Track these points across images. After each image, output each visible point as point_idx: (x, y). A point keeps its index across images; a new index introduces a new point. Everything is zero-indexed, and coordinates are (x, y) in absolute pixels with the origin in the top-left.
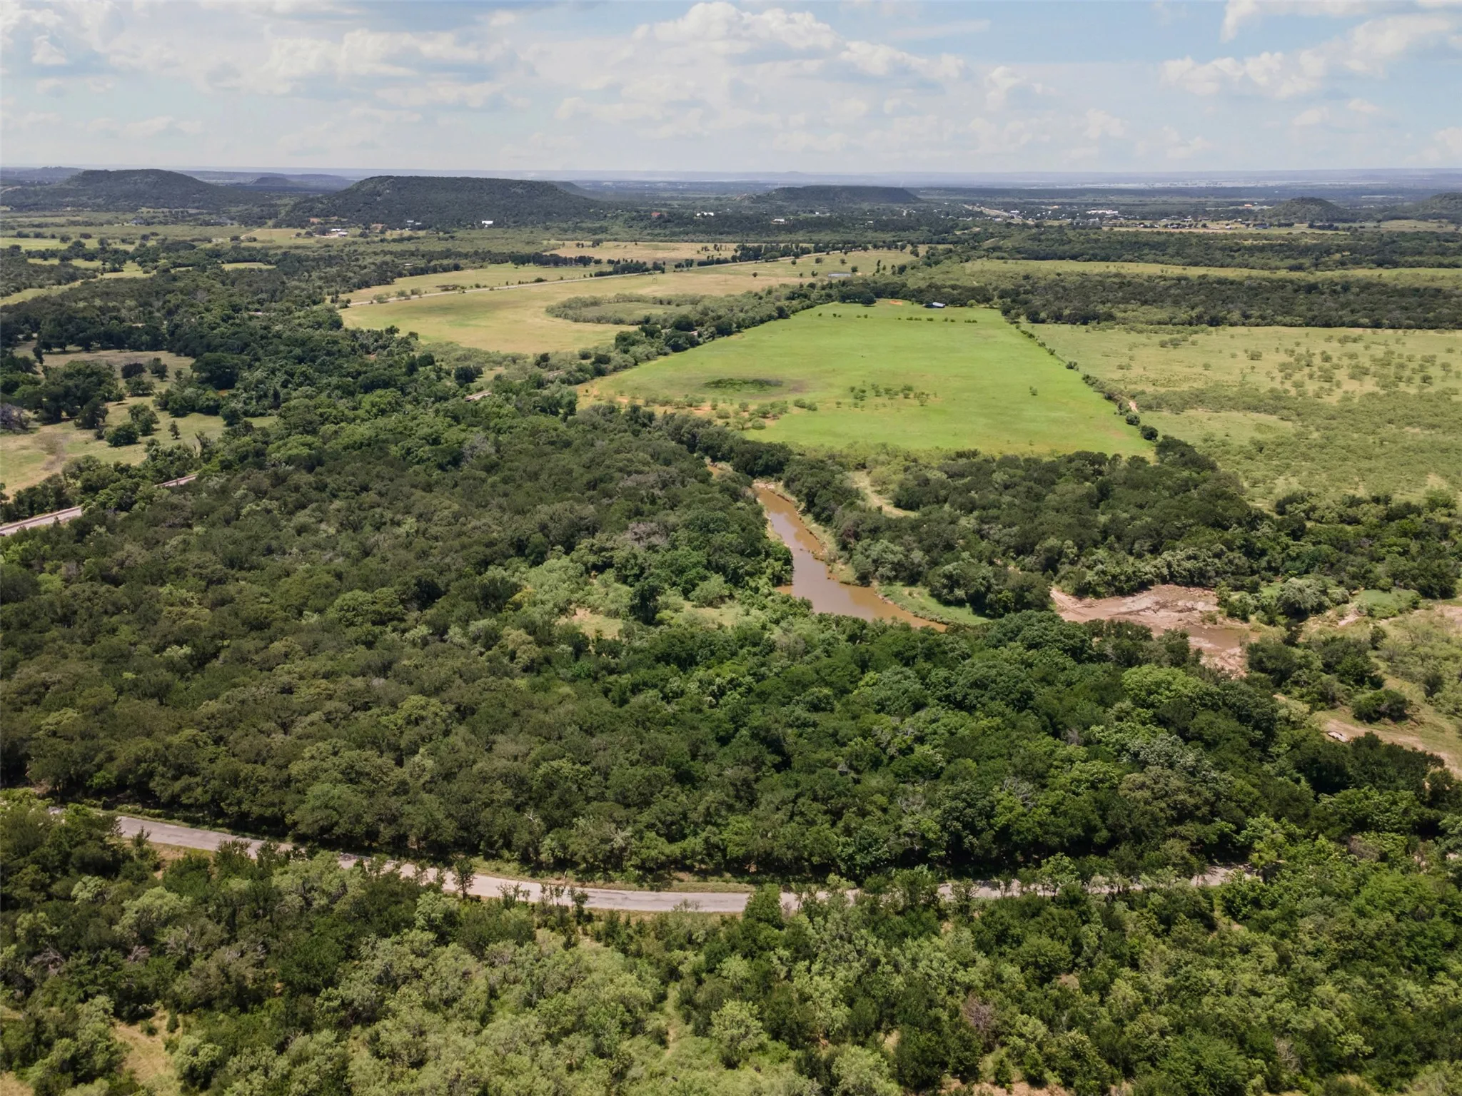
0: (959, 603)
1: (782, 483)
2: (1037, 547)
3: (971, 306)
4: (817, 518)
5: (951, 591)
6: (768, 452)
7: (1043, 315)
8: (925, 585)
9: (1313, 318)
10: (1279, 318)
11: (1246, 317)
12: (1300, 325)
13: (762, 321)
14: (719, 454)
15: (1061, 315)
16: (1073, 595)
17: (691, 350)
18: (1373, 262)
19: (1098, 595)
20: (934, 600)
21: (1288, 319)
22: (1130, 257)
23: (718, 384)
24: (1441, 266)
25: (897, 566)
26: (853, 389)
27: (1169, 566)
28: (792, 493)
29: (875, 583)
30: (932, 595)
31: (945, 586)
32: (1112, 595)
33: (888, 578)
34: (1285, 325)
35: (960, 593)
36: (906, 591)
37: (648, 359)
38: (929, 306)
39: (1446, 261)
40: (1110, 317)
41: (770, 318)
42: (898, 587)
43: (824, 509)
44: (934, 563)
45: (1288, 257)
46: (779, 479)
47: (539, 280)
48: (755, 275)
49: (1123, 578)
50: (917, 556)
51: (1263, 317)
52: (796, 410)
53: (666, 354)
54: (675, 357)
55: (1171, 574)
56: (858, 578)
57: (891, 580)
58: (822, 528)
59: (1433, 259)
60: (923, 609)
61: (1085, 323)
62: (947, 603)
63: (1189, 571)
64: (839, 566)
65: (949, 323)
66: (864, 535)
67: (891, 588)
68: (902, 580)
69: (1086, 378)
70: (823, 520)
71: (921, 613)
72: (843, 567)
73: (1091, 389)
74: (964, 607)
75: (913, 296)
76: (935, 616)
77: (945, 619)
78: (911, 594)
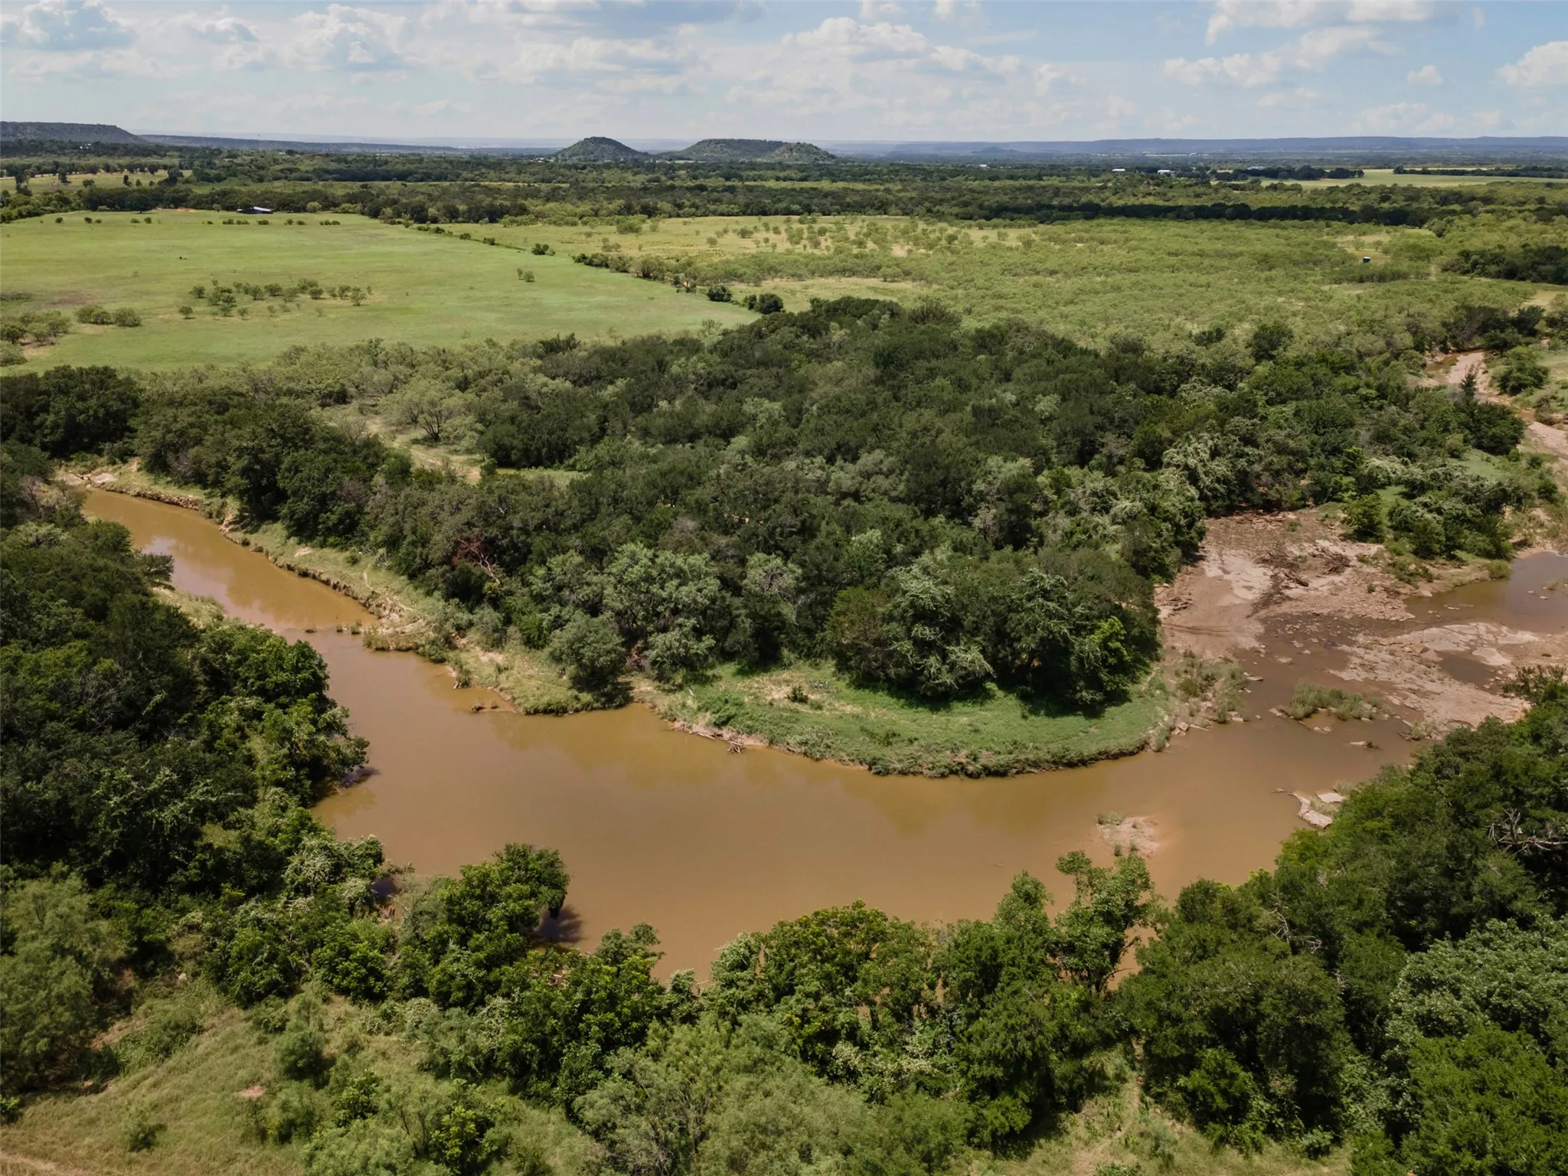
0: (971, 689)
1: (134, 465)
3: (313, 211)
4: (304, 530)
5: (942, 657)
6: (64, 391)
7: (432, 211)
8: (810, 655)
12: (737, 214)
15: (457, 211)
20: (882, 698)
21: (723, 208)
25: (711, 616)
26: (200, 291)
28: (184, 482)
29: (643, 686)
30: (867, 681)
31: (922, 647)
33: (687, 661)
34: (722, 215)
35: (970, 657)
36: (773, 688)
38: (249, 210)
40: (523, 210)
42: (727, 679)
43: (324, 502)
44: (821, 582)
46: (125, 456)
50: (761, 571)
55: (1201, 495)
56: (579, 683)
58: (343, 556)
60: (889, 739)
61: (492, 221)
62: (938, 699)
63: (1230, 480)
64: (480, 659)
65: (296, 226)
66: (538, 542)
67: (713, 691)
69: (582, 259)
70: (330, 531)
71: (893, 756)
72: (499, 658)
73: (604, 270)
74: (988, 696)
75: (213, 202)
76: (946, 758)
77: (987, 759)
78: (797, 697)
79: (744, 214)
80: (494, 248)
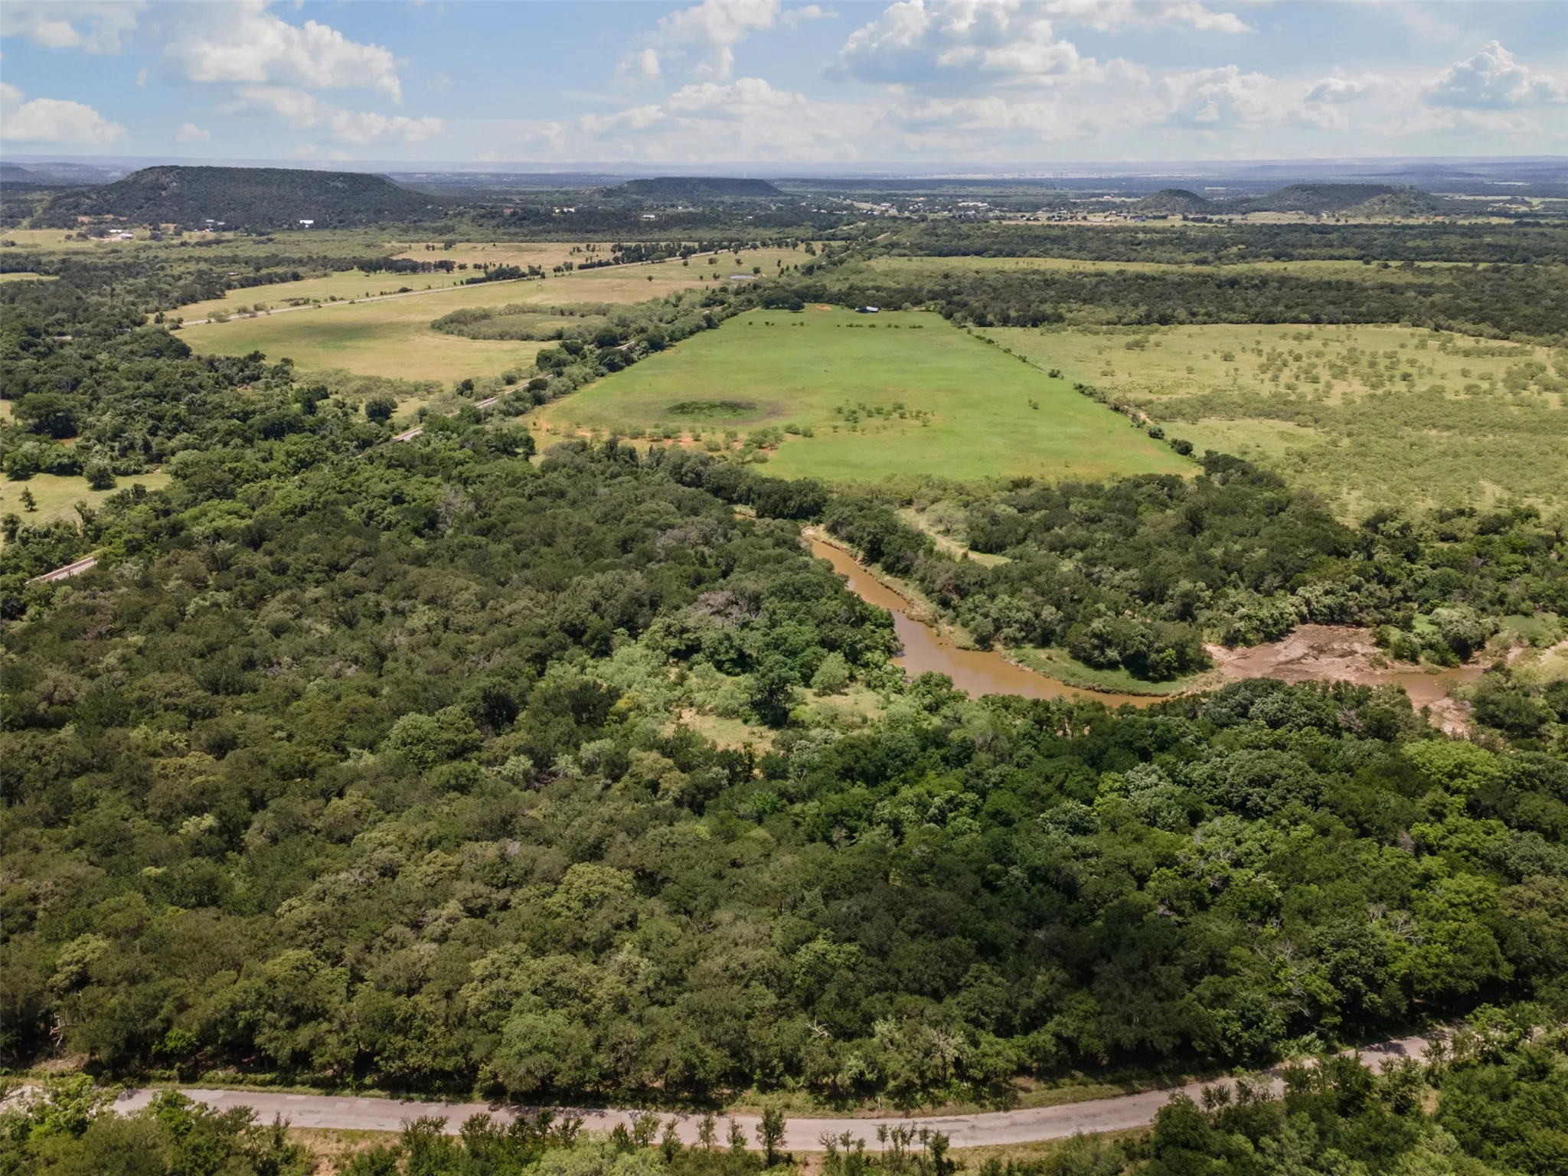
0: (1113, 665)
1: (822, 527)
2: (1170, 592)
3: (906, 309)
4: (889, 569)
5: (1103, 652)
6: (798, 491)
7: (990, 317)
8: (1061, 645)
9: (1257, 315)
10: (1224, 315)
11: (1194, 315)
13: (692, 333)
14: (735, 496)
15: (1009, 317)
16: (1222, 645)
17: (627, 369)
18: (1270, 254)
19: (1248, 643)
20: (1080, 664)
21: (1233, 316)
22: (1035, 252)
23: (682, 409)
24: (1332, 258)
25: (1026, 625)
26: (840, 411)
27: (1308, 603)
28: (842, 539)
29: (998, 646)
30: (1076, 657)
31: (1095, 647)
32: (1262, 641)
33: (1015, 640)
35: (1113, 654)
36: (1043, 654)
37: (586, 381)
38: (863, 311)
39: (1337, 253)
40: (1060, 318)
41: (699, 328)
42: (1028, 649)
43: (898, 559)
44: (1069, 619)
45: (1189, 251)
46: (818, 522)
47: (404, 290)
48: (650, 279)
49: (1270, 621)
50: (1049, 612)
51: (1208, 314)
52: (789, 438)
53: (603, 375)
54: (613, 378)
55: (1311, 612)
56: (977, 641)
57: (1017, 642)
58: (903, 582)
59: (1325, 251)
60: (1073, 675)
61: (1035, 325)
62: (1099, 667)
63: (1329, 607)
64: (945, 627)
65: (892, 329)
66: (973, 589)
67: (1021, 652)
68: (1031, 641)
69: (1079, 388)
70: (900, 571)
71: (1072, 681)
72: (951, 628)
73: (1091, 400)
74: (1118, 669)
75: (840, 300)
76: (1090, 684)
77: (1104, 687)
78: (1049, 658)
79: (1252, 322)
80: (1024, 367)
